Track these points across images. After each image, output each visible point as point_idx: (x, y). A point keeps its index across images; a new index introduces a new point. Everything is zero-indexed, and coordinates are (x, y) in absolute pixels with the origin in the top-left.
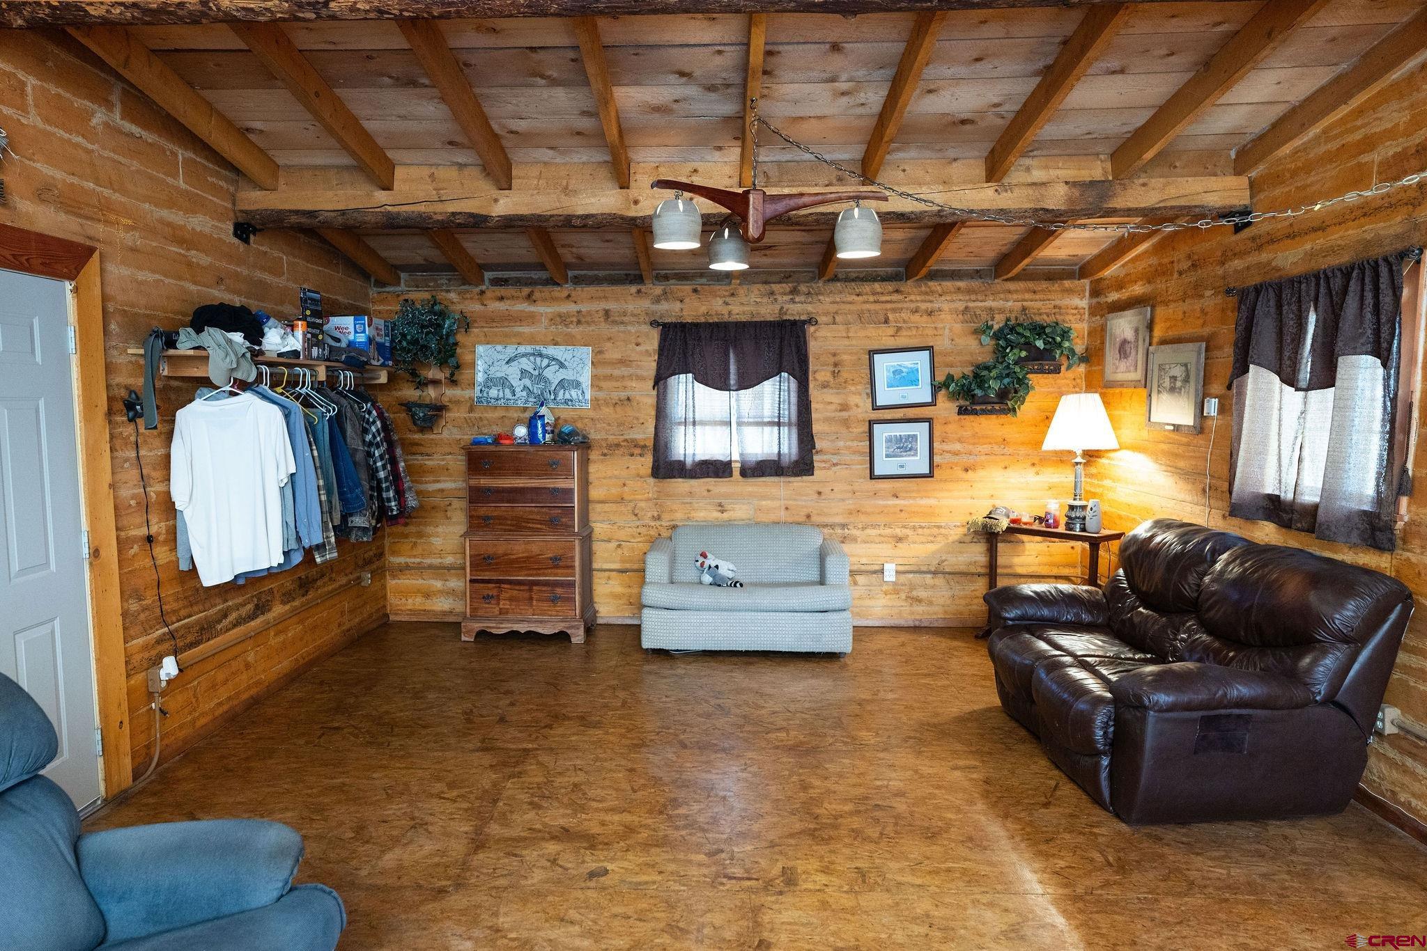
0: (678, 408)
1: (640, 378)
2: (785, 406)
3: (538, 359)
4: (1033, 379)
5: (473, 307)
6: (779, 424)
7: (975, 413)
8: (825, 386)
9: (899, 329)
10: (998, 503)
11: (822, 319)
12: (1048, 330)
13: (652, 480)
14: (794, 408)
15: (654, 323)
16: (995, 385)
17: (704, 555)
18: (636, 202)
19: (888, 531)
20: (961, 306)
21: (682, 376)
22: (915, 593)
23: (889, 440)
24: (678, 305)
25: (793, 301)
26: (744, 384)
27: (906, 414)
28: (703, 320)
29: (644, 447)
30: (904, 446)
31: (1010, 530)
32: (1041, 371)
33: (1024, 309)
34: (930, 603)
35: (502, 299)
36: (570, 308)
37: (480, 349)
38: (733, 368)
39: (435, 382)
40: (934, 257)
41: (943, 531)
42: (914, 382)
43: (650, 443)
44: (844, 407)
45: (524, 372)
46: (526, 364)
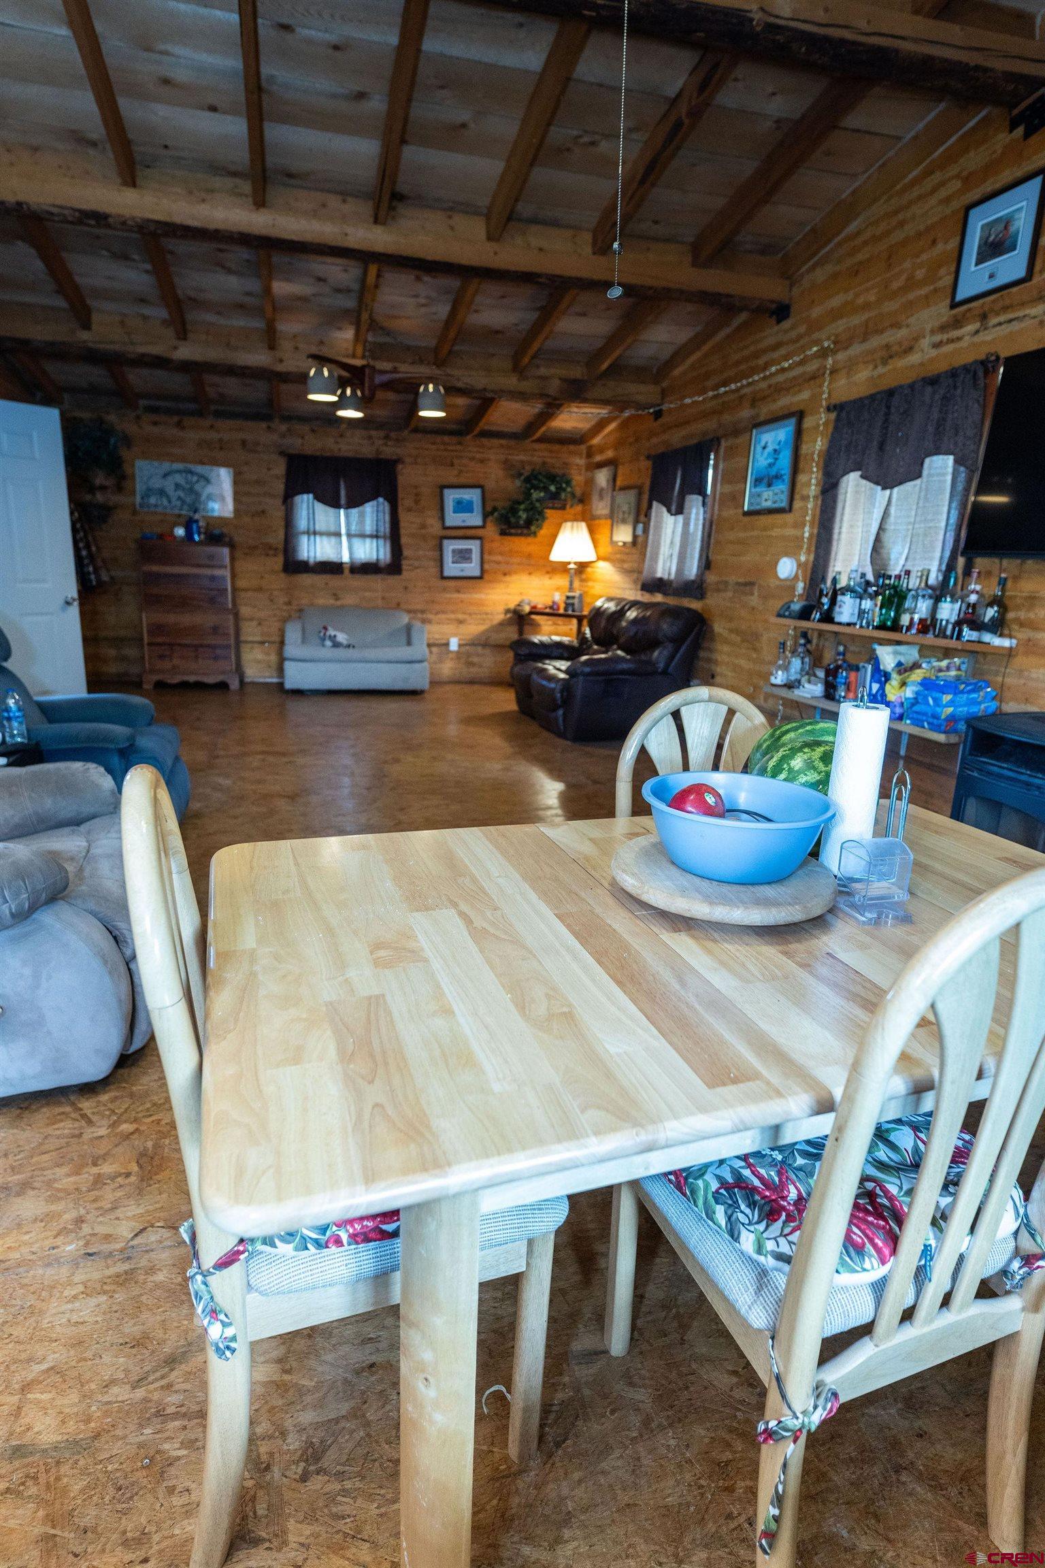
0: (302, 523)
1: (272, 496)
2: (381, 523)
3: (189, 476)
4: (548, 512)
5: (131, 428)
6: (377, 537)
7: (511, 534)
8: (409, 510)
9: (461, 472)
10: (525, 597)
11: (408, 460)
12: (558, 479)
13: (282, 575)
14: (388, 525)
15: (282, 453)
16: (524, 515)
17: (325, 628)
18: (281, 361)
19: (452, 616)
20: (502, 457)
21: (305, 496)
22: (470, 659)
23: (454, 551)
24: (300, 441)
25: (386, 445)
26: (353, 503)
27: (465, 533)
28: (318, 454)
29: (276, 549)
30: (464, 556)
31: (531, 613)
32: (553, 508)
33: (544, 463)
34: (481, 666)
35: (155, 423)
36: (213, 436)
37: (140, 463)
38: (343, 493)
39: (103, 488)
40: (484, 421)
41: (489, 616)
42: (471, 511)
43: (281, 546)
44: (423, 526)
45: (177, 486)
46: (179, 478)
